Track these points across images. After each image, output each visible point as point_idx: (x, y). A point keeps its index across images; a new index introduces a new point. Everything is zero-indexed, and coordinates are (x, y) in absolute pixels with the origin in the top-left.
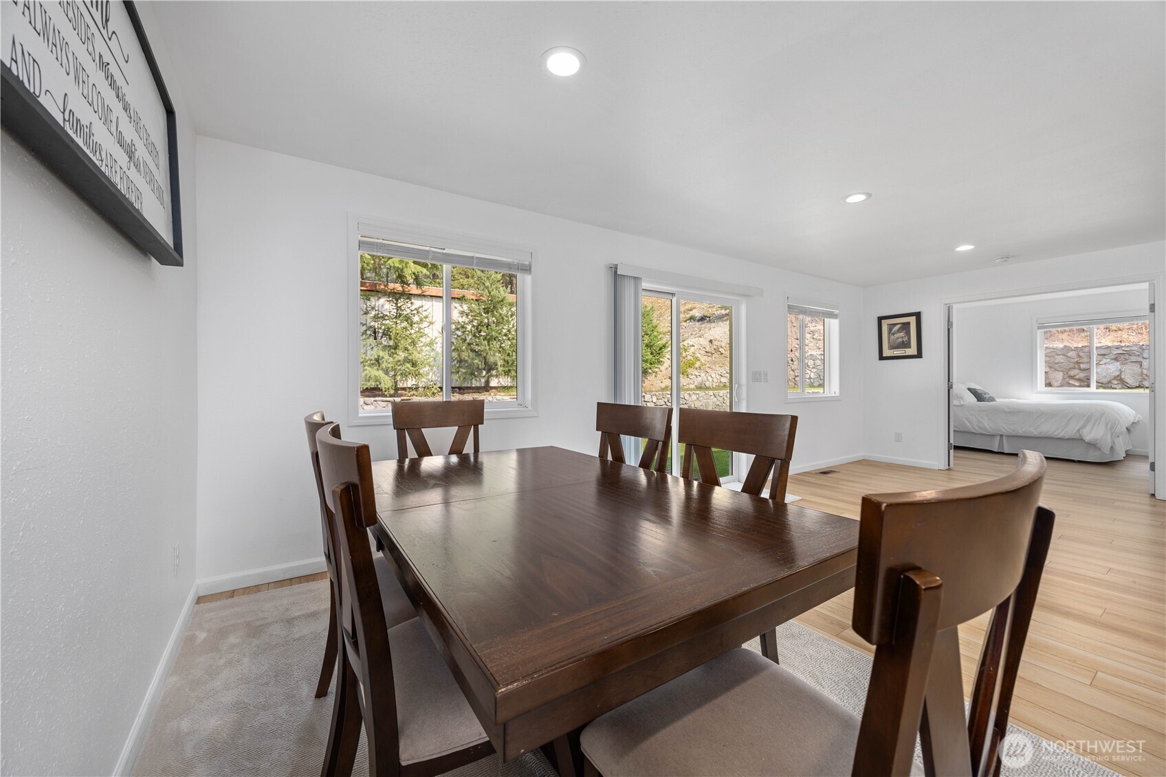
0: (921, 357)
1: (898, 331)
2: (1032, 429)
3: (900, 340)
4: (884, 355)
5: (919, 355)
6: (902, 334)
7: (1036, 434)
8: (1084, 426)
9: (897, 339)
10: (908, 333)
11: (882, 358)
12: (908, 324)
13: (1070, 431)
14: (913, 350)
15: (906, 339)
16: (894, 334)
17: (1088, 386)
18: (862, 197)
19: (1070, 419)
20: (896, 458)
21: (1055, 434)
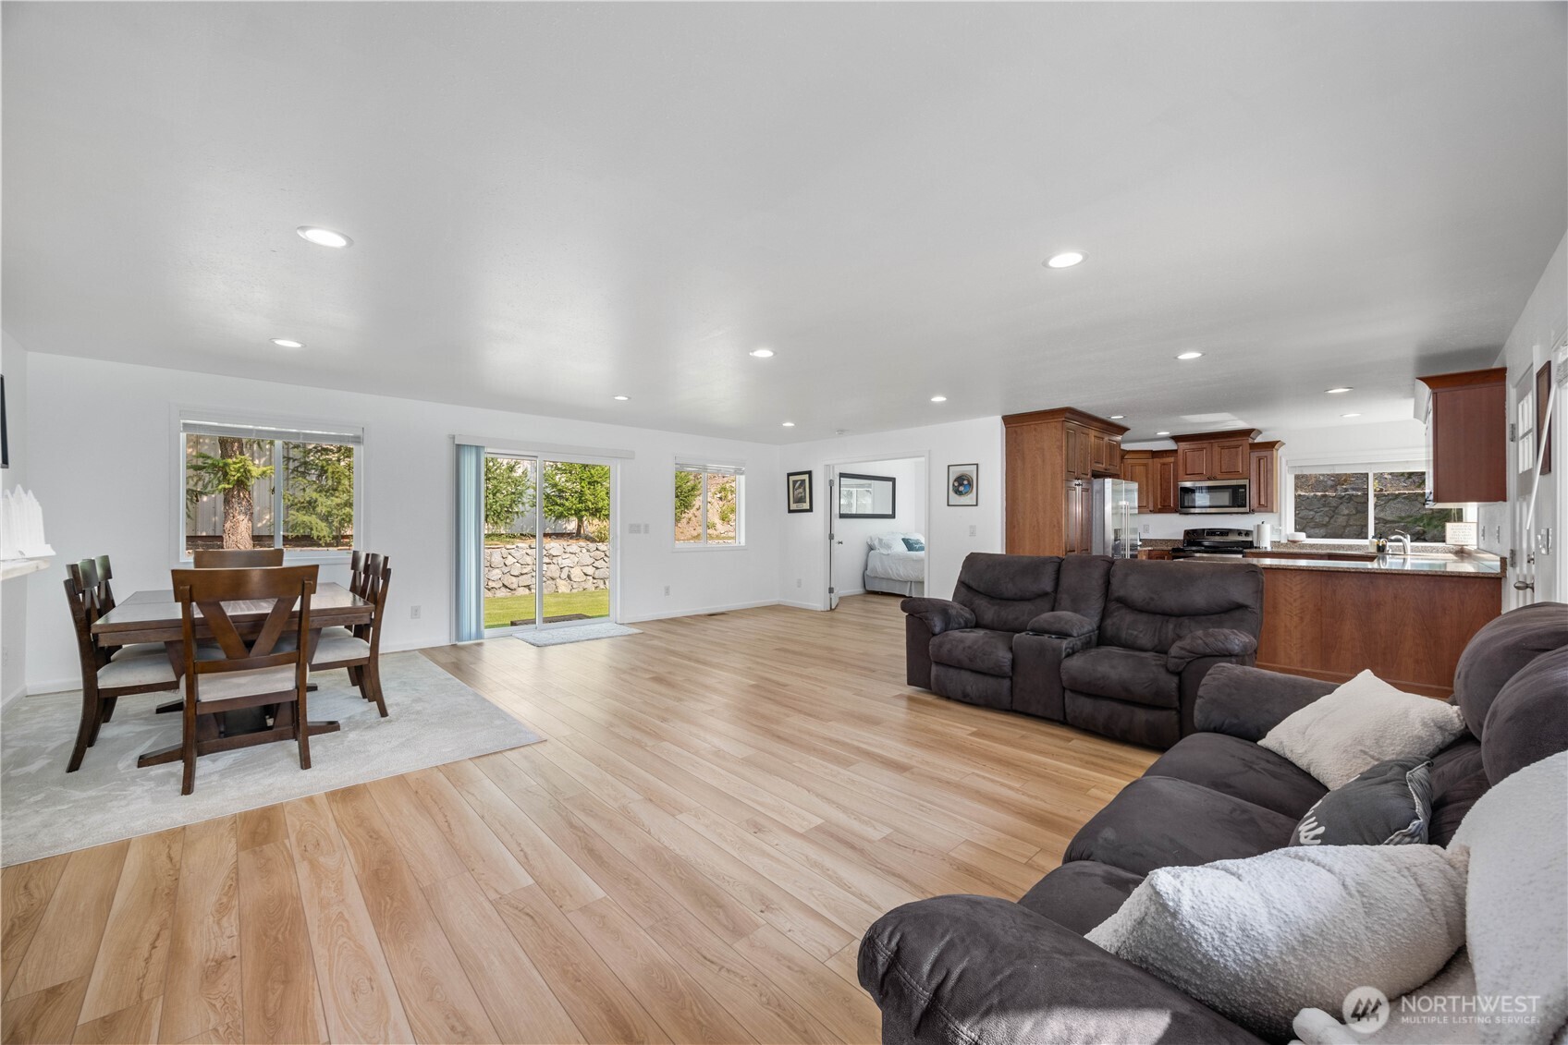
1: (799, 487)
3: (800, 495)
4: (791, 509)
5: (811, 509)
6: (801, 490)
10: (804, 489)
11: (789, 511)
12: (804, 481)
14: (807, 505)
15: (803, 494)
16: (796, 489)
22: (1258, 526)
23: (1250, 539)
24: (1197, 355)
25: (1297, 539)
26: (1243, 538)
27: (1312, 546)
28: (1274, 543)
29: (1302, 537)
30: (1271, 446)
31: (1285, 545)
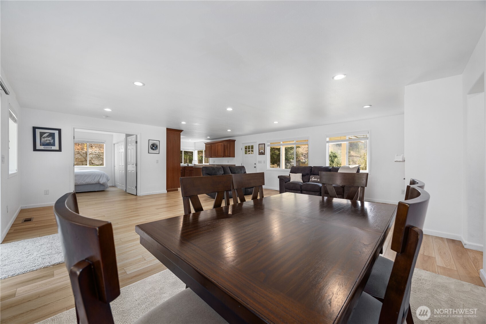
0: (61, 151)
1: (47, 137)
2: (83, 182)
3: (48, 141)
4: (37, 148)
5: (60, 150)
6: (49, 139)
7: (84, 183)
8: (100, 179)
9: (46, 140)
10: (54, 138)
11: (35, 149)
12: (54, 134)
13: (96, 181)
14: (57, 147)
15: (52, 141)
16: (44, 138)
17: (86, 165)
18: (141, 84)
19: (95, 177)
20: (46, 203)
21: (91, 182)
24: (230, 131)
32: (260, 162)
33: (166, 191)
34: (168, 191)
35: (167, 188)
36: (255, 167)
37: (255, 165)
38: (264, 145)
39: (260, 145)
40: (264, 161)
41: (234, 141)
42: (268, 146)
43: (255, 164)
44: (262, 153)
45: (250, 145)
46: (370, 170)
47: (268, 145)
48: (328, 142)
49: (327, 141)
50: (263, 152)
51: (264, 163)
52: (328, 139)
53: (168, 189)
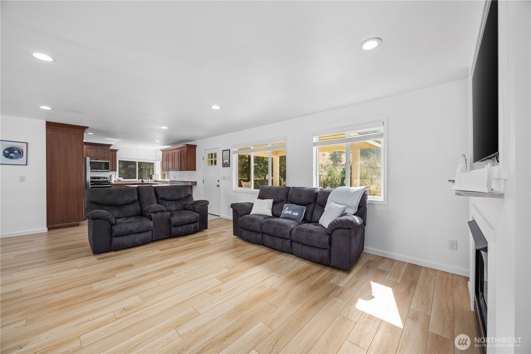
22: (110, 176)
23: (107, 180)
25: (120, 180)
26: (105, 180)
27: (125, 181)
28: (115, 181)
29: (121, 179)
30: (116, 151)
31: (117, 182)
32: (224, 178)
33: (45, 229)
34: (49, 229)
35: (48, 223)
36: (218, 186)
37: (218, 183)
38: (228, 151)
39: (224, 152)
40: (229, 177)
41: (194, 147)
42: (233, 154)
43: (219, 181)
44: (226, 165)
45: (213, 152)
46: (387, 197)
47: (234, 152)
48: (315, 144)
49: (314, 142)
50: (228, 162)
51: (229, 179)
52: (315, 139)
53: (49, 225)
